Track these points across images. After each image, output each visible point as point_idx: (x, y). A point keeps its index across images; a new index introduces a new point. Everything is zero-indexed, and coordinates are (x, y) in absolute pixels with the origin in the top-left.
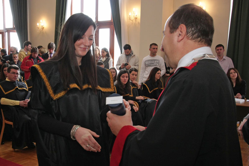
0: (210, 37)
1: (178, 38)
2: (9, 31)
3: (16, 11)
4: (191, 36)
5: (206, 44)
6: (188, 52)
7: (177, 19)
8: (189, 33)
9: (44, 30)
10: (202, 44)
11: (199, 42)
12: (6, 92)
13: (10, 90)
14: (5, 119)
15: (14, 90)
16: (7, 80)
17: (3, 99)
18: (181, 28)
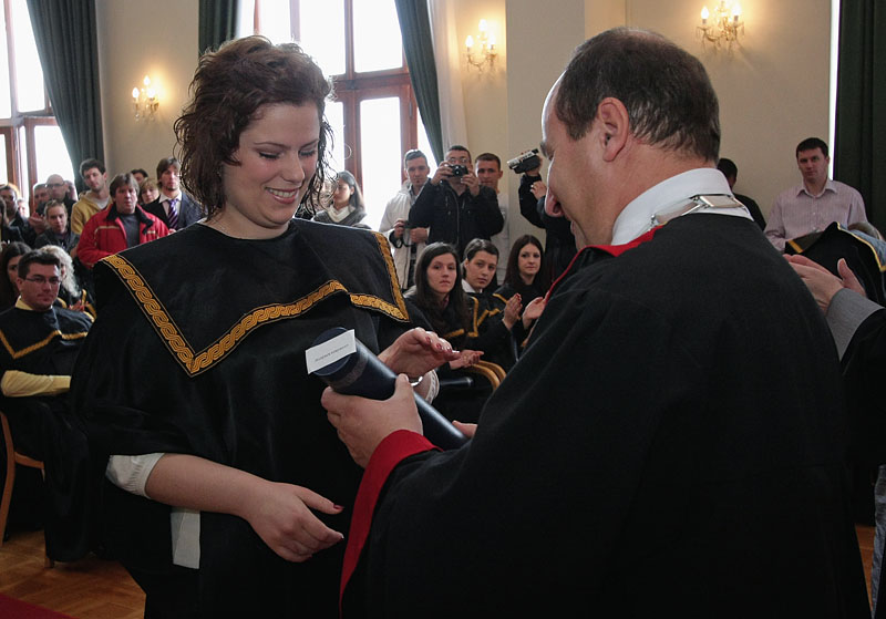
3: (54, 55)
12: (16, 350)
13: (30, 345)
14: (15, 449)
15: (46, 342)
16: (20, 304)
17: (9, 374)
18: (607, 113)
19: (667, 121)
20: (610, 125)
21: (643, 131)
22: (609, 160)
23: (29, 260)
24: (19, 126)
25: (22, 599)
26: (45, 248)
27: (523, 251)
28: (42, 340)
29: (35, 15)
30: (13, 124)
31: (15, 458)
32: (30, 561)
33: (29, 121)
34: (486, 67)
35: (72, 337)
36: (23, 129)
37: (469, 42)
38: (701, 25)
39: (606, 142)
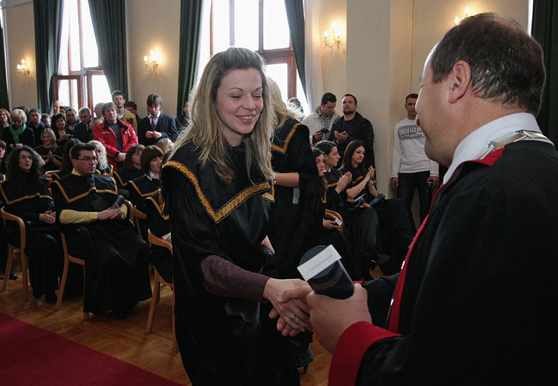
0: (532, 90)
1: (451, 94)
2: (89, 73)
4: (483, 88)
5: (522, 106)
6: (477, 126)
7: (450, 48)
8: (478, 81)
9: (158, 70)
10: (512, 107)
11: (504, 102)
12: (70, 198)
13: (78, 195)
14: (69, 254)
15: (87, 193)
16: (74, 172)
17: (64, 211)
18: (459, 70)
19: (497, 85)
20: (458, 79)
21: (479, 89)
22: (452, 102)
23: (79, 148)
25: (70, 339)
26: (91, 142)
27: (358, 149)
28: (85, 192)
31: (69, 258)
32: (75, 317)
34: (335, 48)
35: (101, 191)
36: (86, 77)
37: (326, 34)
39: (453, 90)
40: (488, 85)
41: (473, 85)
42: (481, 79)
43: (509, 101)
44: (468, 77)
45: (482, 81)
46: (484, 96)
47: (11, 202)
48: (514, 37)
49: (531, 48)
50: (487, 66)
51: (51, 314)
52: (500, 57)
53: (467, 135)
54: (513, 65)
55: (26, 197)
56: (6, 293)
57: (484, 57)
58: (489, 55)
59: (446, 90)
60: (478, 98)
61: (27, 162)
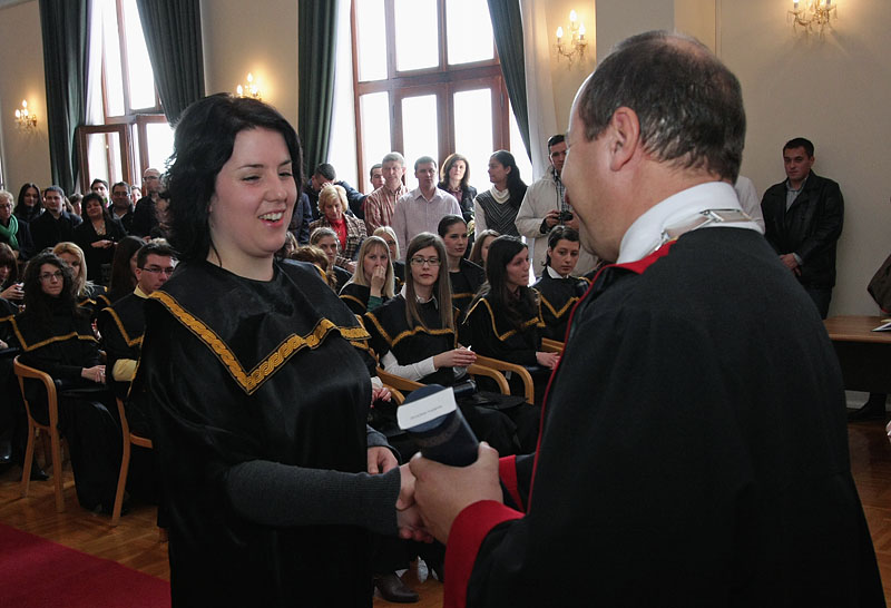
4: (659, 146)
5: (713, 171)
7: (606, 88)
8: (650, 136)
10: (698, 175)
11: (687, 167)
12: (131, 338)
14: (130, 431)
16: (138, 292)
17: (120, 363)
18: (621, 121)
19: (678, 140)
20: (621, 133)
21: (653, 148)
22: (615, 169)
23: (146, 251)
24: (132, 124)
25: (140, 570)
26: (155, 240)
29: (145, 17)
30: (127, 122)
31: (130, 439)
32: (145, 536)
33: (142, 118)
34: (576, 57)
36: (135, 126)
37: (559, 33)
38: (792, 9)
39: (616, 151)
40: (664, 142)
41: (644, 142)
42: (654, 133)
43: (694, 165)
44: (636, 131)
45: (656, 136)
46: (659, 158)
47: (32, 348)
48: (697, 68)
49: (722, 81)
50: (661, 113)
51: (105, 533)
52: (679, 99)
53: (637, 218)
54: (698, 110)
55: (57, 339)
56: (25, 500)
57: (656, 100)
58: (663, 96)
59: (606, 151)
60: (651, 162)
61: (54, 283)
